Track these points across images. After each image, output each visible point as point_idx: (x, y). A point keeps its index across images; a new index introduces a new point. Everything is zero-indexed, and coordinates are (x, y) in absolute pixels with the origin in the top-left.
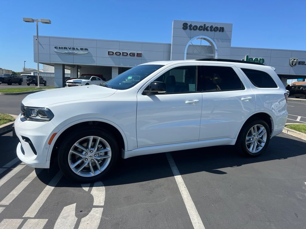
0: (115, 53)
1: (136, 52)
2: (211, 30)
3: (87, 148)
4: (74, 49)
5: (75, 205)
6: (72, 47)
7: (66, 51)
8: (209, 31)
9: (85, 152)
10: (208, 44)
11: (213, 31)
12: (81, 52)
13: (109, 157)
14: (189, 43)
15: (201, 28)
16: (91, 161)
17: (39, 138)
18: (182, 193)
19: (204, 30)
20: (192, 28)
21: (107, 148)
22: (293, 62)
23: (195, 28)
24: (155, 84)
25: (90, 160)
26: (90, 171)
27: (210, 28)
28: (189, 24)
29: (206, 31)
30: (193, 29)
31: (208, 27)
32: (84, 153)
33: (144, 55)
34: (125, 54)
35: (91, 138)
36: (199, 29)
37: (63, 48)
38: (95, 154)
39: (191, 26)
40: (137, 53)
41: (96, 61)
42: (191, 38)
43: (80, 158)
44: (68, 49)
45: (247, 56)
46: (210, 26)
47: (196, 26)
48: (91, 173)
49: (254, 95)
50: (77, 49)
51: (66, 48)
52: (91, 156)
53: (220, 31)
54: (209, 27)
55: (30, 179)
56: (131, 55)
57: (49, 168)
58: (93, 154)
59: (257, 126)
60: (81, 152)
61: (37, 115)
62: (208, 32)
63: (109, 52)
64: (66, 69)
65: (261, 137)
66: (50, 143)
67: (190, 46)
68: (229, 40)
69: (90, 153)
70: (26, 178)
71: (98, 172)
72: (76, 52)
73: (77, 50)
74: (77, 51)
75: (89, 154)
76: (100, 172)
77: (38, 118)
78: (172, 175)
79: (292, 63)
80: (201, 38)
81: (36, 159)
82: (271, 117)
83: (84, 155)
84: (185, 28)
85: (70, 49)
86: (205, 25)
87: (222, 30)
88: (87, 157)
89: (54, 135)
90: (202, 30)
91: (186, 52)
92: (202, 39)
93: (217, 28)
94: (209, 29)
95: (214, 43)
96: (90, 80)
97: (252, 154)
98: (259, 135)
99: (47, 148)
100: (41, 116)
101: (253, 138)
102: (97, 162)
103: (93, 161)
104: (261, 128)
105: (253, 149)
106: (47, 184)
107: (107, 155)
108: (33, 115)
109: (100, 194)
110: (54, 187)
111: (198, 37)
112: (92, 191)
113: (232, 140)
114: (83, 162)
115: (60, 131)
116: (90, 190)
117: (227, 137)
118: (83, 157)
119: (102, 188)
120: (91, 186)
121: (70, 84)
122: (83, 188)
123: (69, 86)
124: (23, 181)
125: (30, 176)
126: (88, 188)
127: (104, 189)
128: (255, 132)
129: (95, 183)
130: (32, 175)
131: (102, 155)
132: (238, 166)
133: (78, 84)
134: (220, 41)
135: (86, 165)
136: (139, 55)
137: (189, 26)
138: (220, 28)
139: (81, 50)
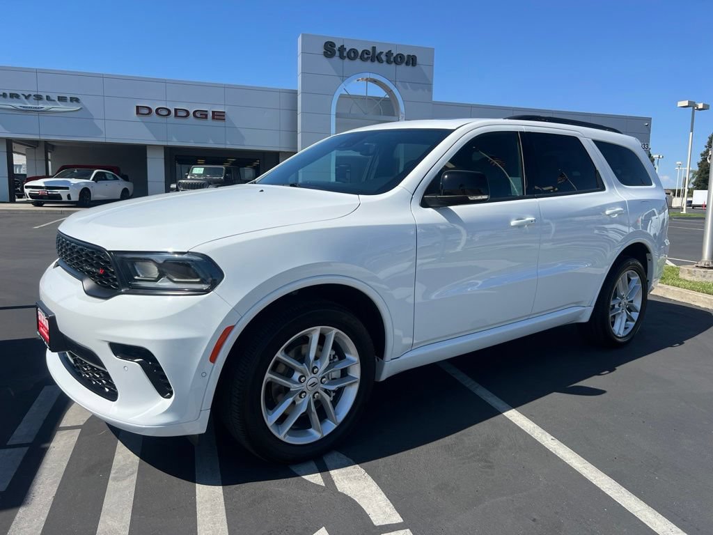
0: (154, 111)
1: (210, 109)
2: (388, 62)
3: (302, 358)
4: (39, 98)
5: (324, 532)
6: (33, 94)
7: (18, 105)
8: (385, 63)
9: (300, 374)
10: (382, 93)
12: (62, 107)
13: (356, 382)
15: (366, 56)
16: (314, 397)
19: (372, 61)
20: (345, 54)
21: (346, 355)
23: (352, 55)
25: (311, 396)
26: (312, 426)
27: (387, 56)
28: (338, 46)
29: (376, 62)
30: (348, 57)
31: (381, 53)
32: (296, 376)
33: (229, 115)
34: (181, 114)
35: (315, 333)
36: (362, 58)
37: (8, 95)
38: (324, 377)
39: (342, 49)
40: (213, 112)
41: (103, 130)
42: (344, 77)
43: (286, 391)
44: (23, 98)
46: (385, 51)
47: (355, 51)
48: (311, 430)
49: (625, 202)
50: (48, 98)
51: (17, 96)
52: (314, 384)
53: (407, 64)
54: (384, 53)
56: (198, 115)
57: (204, 432)
58: (319, 375)
59: (628, 275)
60: (289, 372)
61: (161, 276)
62: (381, 65)
63: (138, 107)
64: (15, 152)
66: (213, 358)
67: (341, 96)
68: (428, 85)
69: (313, 375)
70: (112, 472)
71: (330, 427)
72: (45, 106)
73: (48, 102)
74: (48, 104)
75: (311, 378)
76: (335, 426)
77: (167, 284)
78: (496, 411)
80: (367, 79)
82: (649, 253)
83: (296, 383)
84: (329, 53)
85: (27, 97)
86: (374, 48)
87: (412, 61)
88: (303, 387)
89: (228, 331)
90: (369, 61)
91: (333, 111)
92: (370, 81)
93: (401, 56)
94: (383, 57)
95: (395, 91)
96: (90, 181)
97: (619, 340)
98: (630, 295)
99: (204, 375)
100: (175, 280)
101: (620, 303)
102: (328, 399)
103: (318, 396)
104: (632, 278)
105: (620, 328)
106: (195, 482)
107: (347, 375)
108: (139, 276)
109: (364, 488)
110: (221, 487)
111: (360, 77)
112: (336, 484)
113: (584, 310)
114: (294, 402)
115: (243, 319)
116: (330, 482)
117: (578, 304)
118: (294, 387)
119: (356, 470)
120: (323, 469)
121: (36, 191)
122: (303, 477)
123: (32, 196)
124: (110, 482)
125: (120, 462)
126: (316, 474)
127: (363, 471)
128: (624, 288)
129: (324, 458)
130: (125, 458)
131: (335, 379)
132: (610, 372)
133: (59, 191)
134: (409, 87)
135: (303, 410)
136: (219, 116)
137: (339, 50)
138: (409, 56)
139: (59, 100)
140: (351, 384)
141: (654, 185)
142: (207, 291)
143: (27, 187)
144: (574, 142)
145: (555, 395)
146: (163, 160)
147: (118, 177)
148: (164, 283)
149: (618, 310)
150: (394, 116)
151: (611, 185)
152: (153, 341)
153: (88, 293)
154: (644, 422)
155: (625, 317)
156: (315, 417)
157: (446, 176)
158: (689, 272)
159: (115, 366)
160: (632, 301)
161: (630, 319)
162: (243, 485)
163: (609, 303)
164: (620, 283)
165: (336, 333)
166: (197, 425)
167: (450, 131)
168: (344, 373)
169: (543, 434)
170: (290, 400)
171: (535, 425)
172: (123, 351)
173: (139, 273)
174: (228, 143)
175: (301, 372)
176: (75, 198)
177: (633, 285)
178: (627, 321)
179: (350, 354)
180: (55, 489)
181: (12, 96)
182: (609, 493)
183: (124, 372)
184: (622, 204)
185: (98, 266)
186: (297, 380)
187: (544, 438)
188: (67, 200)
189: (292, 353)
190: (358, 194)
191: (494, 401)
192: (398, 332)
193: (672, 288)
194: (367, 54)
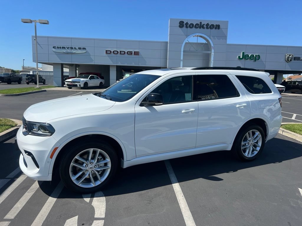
0: (112, 52)
1: (133, 51)
2: (207, 28)
3: (87, 160)
4: (72, 48)
5: (77, 217)
6: (70, 47)
7: (64, 51)
10: (204, 41)
11: (209, 29)
12: (79, 51)
14: (186, 41)
15: (197, 26)
17: (41, 153)
18: (180, 203)
19: (200, 28)
20: (188, 26)
21: (106, 159)
22: (288, 57)
23: (191, 26)
24: (153, 95)
25: (90, 172)
26: (91, 182)
27: (206, 25)
28: (185, 23)
29: (202, 28)
30: (189, 27)
31: (204, 24)
32: (84, 165)
33: (141, 53)
34: (122, 53)
35: (91, 150)
36: (196, 27)
38: (95, 166)
39: (187, 24)
40: (134, 52)
41: (94, 59)
42: (187, 36)
43: (80, 170)
44: (66, 48)
45: (243, 53)
46: (206, 23)
47: (192, 24)
48: (91, 183)
49: (249, 101)
50: (75, 48)
51: (64, 48)
52: (91, 168)
53: (216, 28)
55: (33, 190)
56: (129, 53)
57: (51, 180)
58: (93, 165)
59: (252, 132)
60: (82, 164)
61: (39, 130)
62: (204, 29)
63: (106, 51)
64: (64, 67)
65: (256, 141)
66: (51, 157)
67: (186, 43)
68: (225, 37)
69: (91, 165)
70: (29, 190)
71: (98, 183)
74: (75, 51)
75: (90, 166)
76: (101, 183)
77: (40, 132)
78: (170, 183)
79: (288, 59)
81: (38, 172)
82: (265, 122)
83: (84, 167)
84: (181, 26)
85: (68, 48)
86: (201, 23)
87: (218, 27)
88: (87, 168)
89: (56, 149)
90: (199, 28)
91: (182, 50)
92: (199, 37)
93: (213, 25)
94: (205, 26)
95: (210, 40)
96: (88, 79)
97: (248, 159)
99: (49, 162)
100: (42, 131)
101: (249, 143)
102: (98, 173)
103: (93, 172)
104: (255, 133)
105: (248, 154)
107: (106, 166)
109: (101, 205)
110: (56, 199)
111: (194, 35)
112: (93, 202)
113: (228, 145)
115: (61, 145)
116: (91, 201)
117: (223, 143)
119: (103, 199)
120: (92, 197)
121: (69, 83)
122: (84, 199)
123: (68, 85)
124: (26, 193)
125: (33, 187)
126: (89, 198)
127: (105, 199)
128: (250, 137)
129: (95, 193)
130: (35, 186)
131: (101, 166)
132: (234, 172)
133: (77, 83)
134: (216, 38)
137: (186, 24)
138: (216, 25)
139: (79, 49)
140: (107, 169)
141: (273, 93)
142: (51, 135)
143: (66, 82)
146: (116, 71)
147: (99, 77)
149: (247, 146)
150: (209, 51)
151: (243, 94)
155: (251, 149)
156: (92, 179)
161: (255, 150)
163: (241, 143)
164: (247, 135)
165: (100, 151)
167: (160, 76)
168: (106, 164)
169: (181, 194)
170: (82, 172)
171: (181, 190)
172: (27, 153)
173: (34, 128)
174: (140, 64)
175: (86, 163)
176: (82, 86)
177: (256, 136)
180: (10, 193)
181: (63, 48)
182: (185, 218)
188: (79, 86)
190: (116, 102)
191: (173, 179)
194: (198, 25)
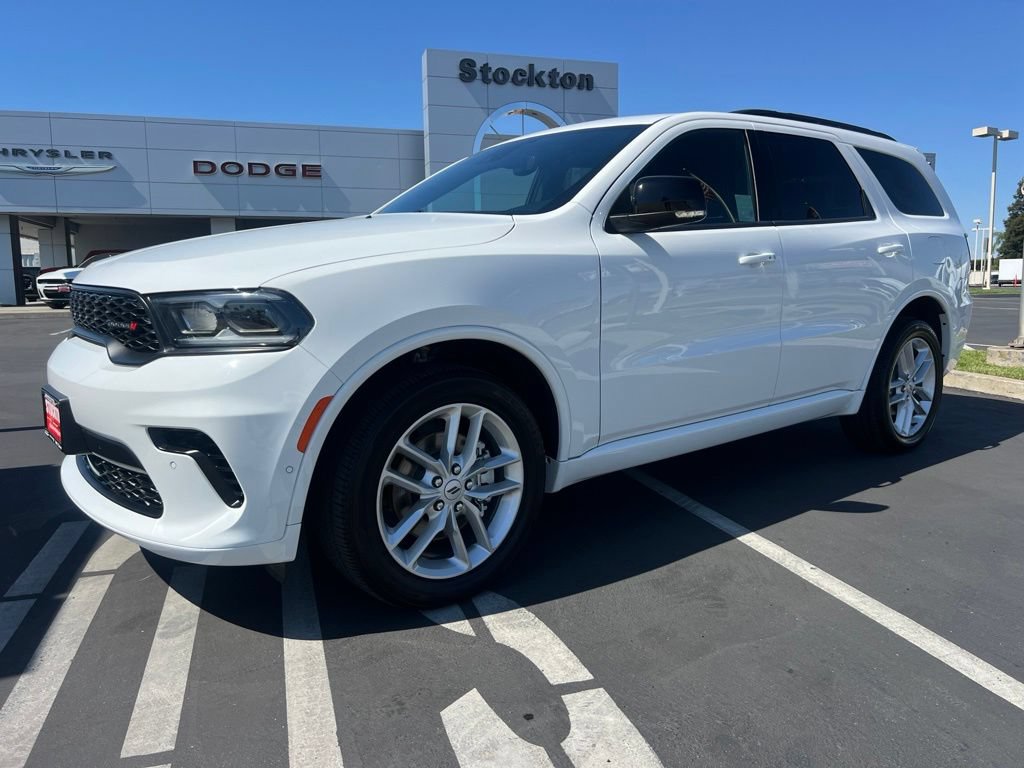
0: (219, 166)
1: (299, 163)
2: (553, 85)
3: (436, 452)
4: (54, 154)
5: (476, 694)
6: (45, 149)
7: (23, 164)
8: (547, 87)
9: (434, 475)
11: (560, 88)
12: (87, 166)
13: (517, 489)
14: (486, 129)
15: (520, 78)
16: (455, 510)
19: (530, 84)
20: (490, 76)
21: (503, 450)
23: (501, 77)
25: (451, 507)
26: (454, 553)
27: (550, 76)
28: (479, 65)
29: (535, 86)
30: (495, 80)
31: (542, 73)
32: (429, 477)
33: (327, 169)
34: (258, 171)
36: (515, 81)
37: (10, 151)
38: (469, 480)
39: (485, 68)
40: (304, 166)
41: (147, 197)
42: (489, 110)
43: (414, 499)
44: (32, 154)
46: (548, 70)
47: (504, 72)
48: (454, 559)
49: (905, 235)
50: (67, 154)
51: (23, 153)
52: (454, 490)
53: (580, 87)
54: (547, 72)
55: (181, 627)
56: (282, 171)
57: (292, 558)
58: (462, 477)
59: (913, 346)
60: (418, 472)
62: (542, 88)
63: (195, 163)
65: (921, 380)
66: (302, 446)
67: (487, 137)
69: (453, 477)
71: (482, 554)
72: (62, 165)
73: (68, 160)
74: (67, 163)
75: (450, 482)
76: (489, 554)
78: (727, 536)
80: (523, 111)
81: (238, 526)
82: (943, 312)
83: (429, 487)
84: (467, 75)
85: (37, 154)
86: (531, 66)
87: (586, 82)
88: (441, 493)
89: (324, 403)
90: (525, 85)
92: (527, 114)
93: (571, 77)
94: (545, 79)
97: (904, 441)
98: (918, 374)
99: (290, 470)
100: (241, 331)
101: (904, 387)
102: (477, 513)
103: (461, 508)
104: (919, 350)
105: (905, 423)
106: (282, 635)
107: (504, 479)
108: (188, 330)
109: (535, 637)
110: (321, 642)
111: (512, 108)
112: (492, 633)
113: (852, 396)
114: (425, 517)
115: (345, 387)
116: (484, 632)
117: (840, 387)
118: (425, 494)
119: (522, 615)
120: (472, 614)
121: (54, 287)
122: (443, 625)
123: (48, 293)
124: (156, 639)
125: (171, 614)
126: (462, 622)
127: (532, 616)
128: (909, 364)
129: (474, 601)
130: (178, 609)
131: (487, 484)
132: (893, 483)
134: (583, 119)
135: (441, 527)
136: (312, 172)
137: (481, 71)
138: (581, 76)
139: (82, 156)
140: (510, 492)
141: (946, 216)
142: (290, 345)
143: (41, 281)
144: (828, 147)
145: (813, 515)
148: (226, 337)
149: (901, 396)
151: (883, 213)
152: (211, 420)
153: (116, 360)
154: (947, 543)
155: (911, 408)
156: (458, 539)
157: (641, 186)
158: (1002, 355)
159: (158, 464)
160: (920, 385)
161: (918, 410)
162: (354, 638)
163: (887, 385)
164: (903, 356)
165: (486, 415)
166: (282, 548)
167: (646, 127)
168: (500, 475)
169: (797, 562)
170: (420, 512)
171: (786, 551)
172: (169, 438)
173: (189, 326)
174: (326, 210)
175: (436, 471)
177: (922, 359)
178: (914, 413)
179: (507, 447)
180: (74, 651)
181: (16, 152)
182: (901, 633)
183: (171, 471)
184: (902, 238)
185: (128, 318)
186: (430, 483)
187: (799, 568)
189: (422, 443)
190: (511, 214)
191: (723, 523)
192: (578, 426)
193: (977, 376)
194: (521, 74)
